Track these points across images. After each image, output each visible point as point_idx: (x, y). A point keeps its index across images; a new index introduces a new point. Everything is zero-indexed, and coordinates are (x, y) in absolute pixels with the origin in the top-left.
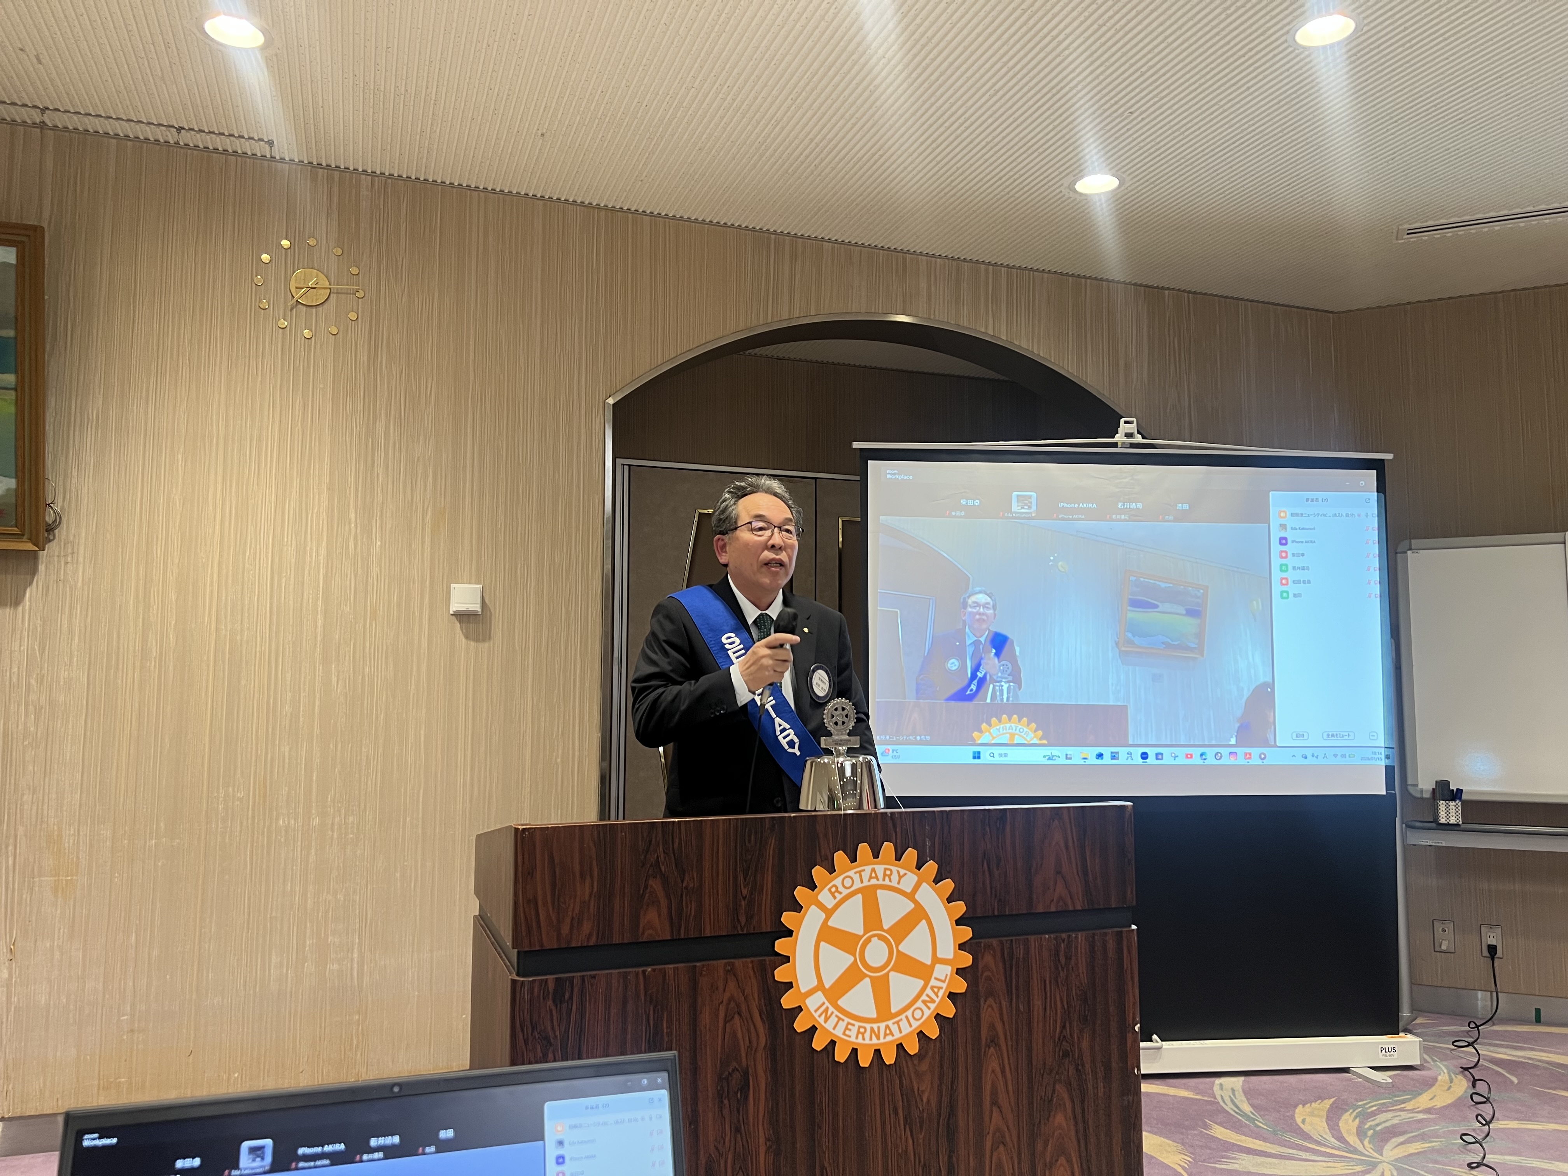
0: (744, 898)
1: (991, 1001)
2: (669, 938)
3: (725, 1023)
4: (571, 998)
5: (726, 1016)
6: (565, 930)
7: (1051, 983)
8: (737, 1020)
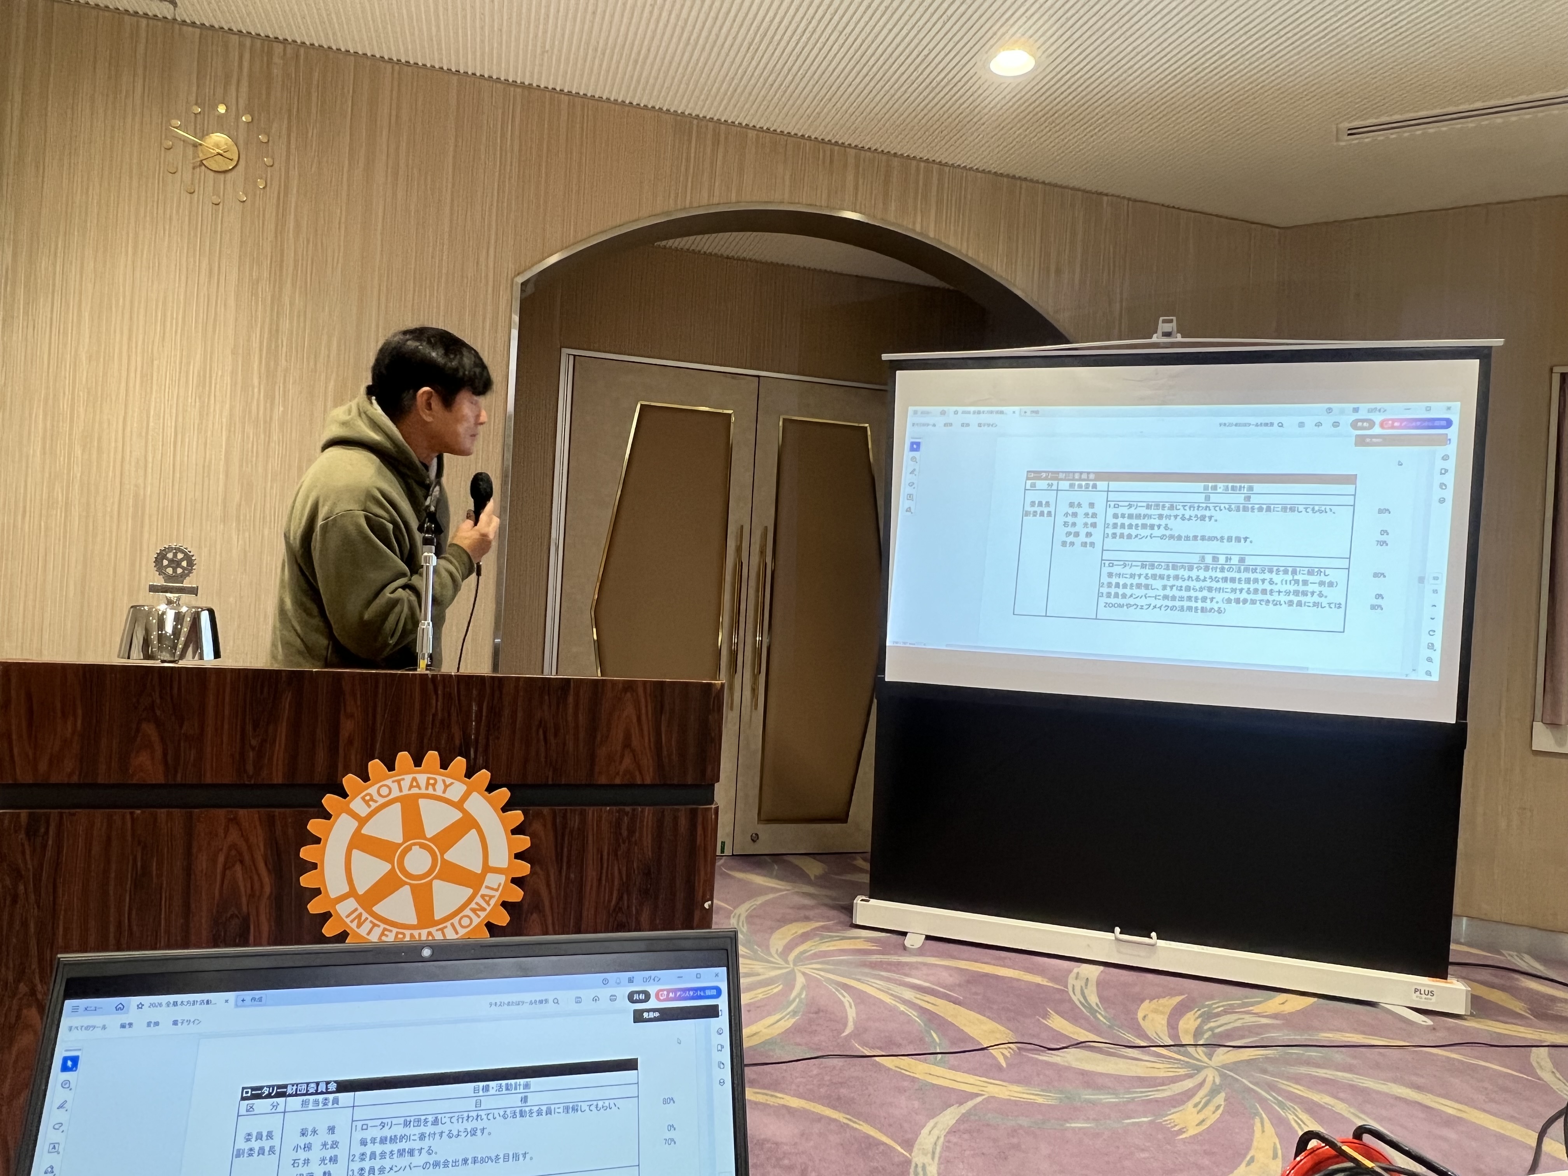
0: (253, 748)
2: (163, 782)
3: (225, 869)
4: (47, 832)
5: (225, 863)
6: (43, 766)
7: (608, 854)
8: (238, 867)
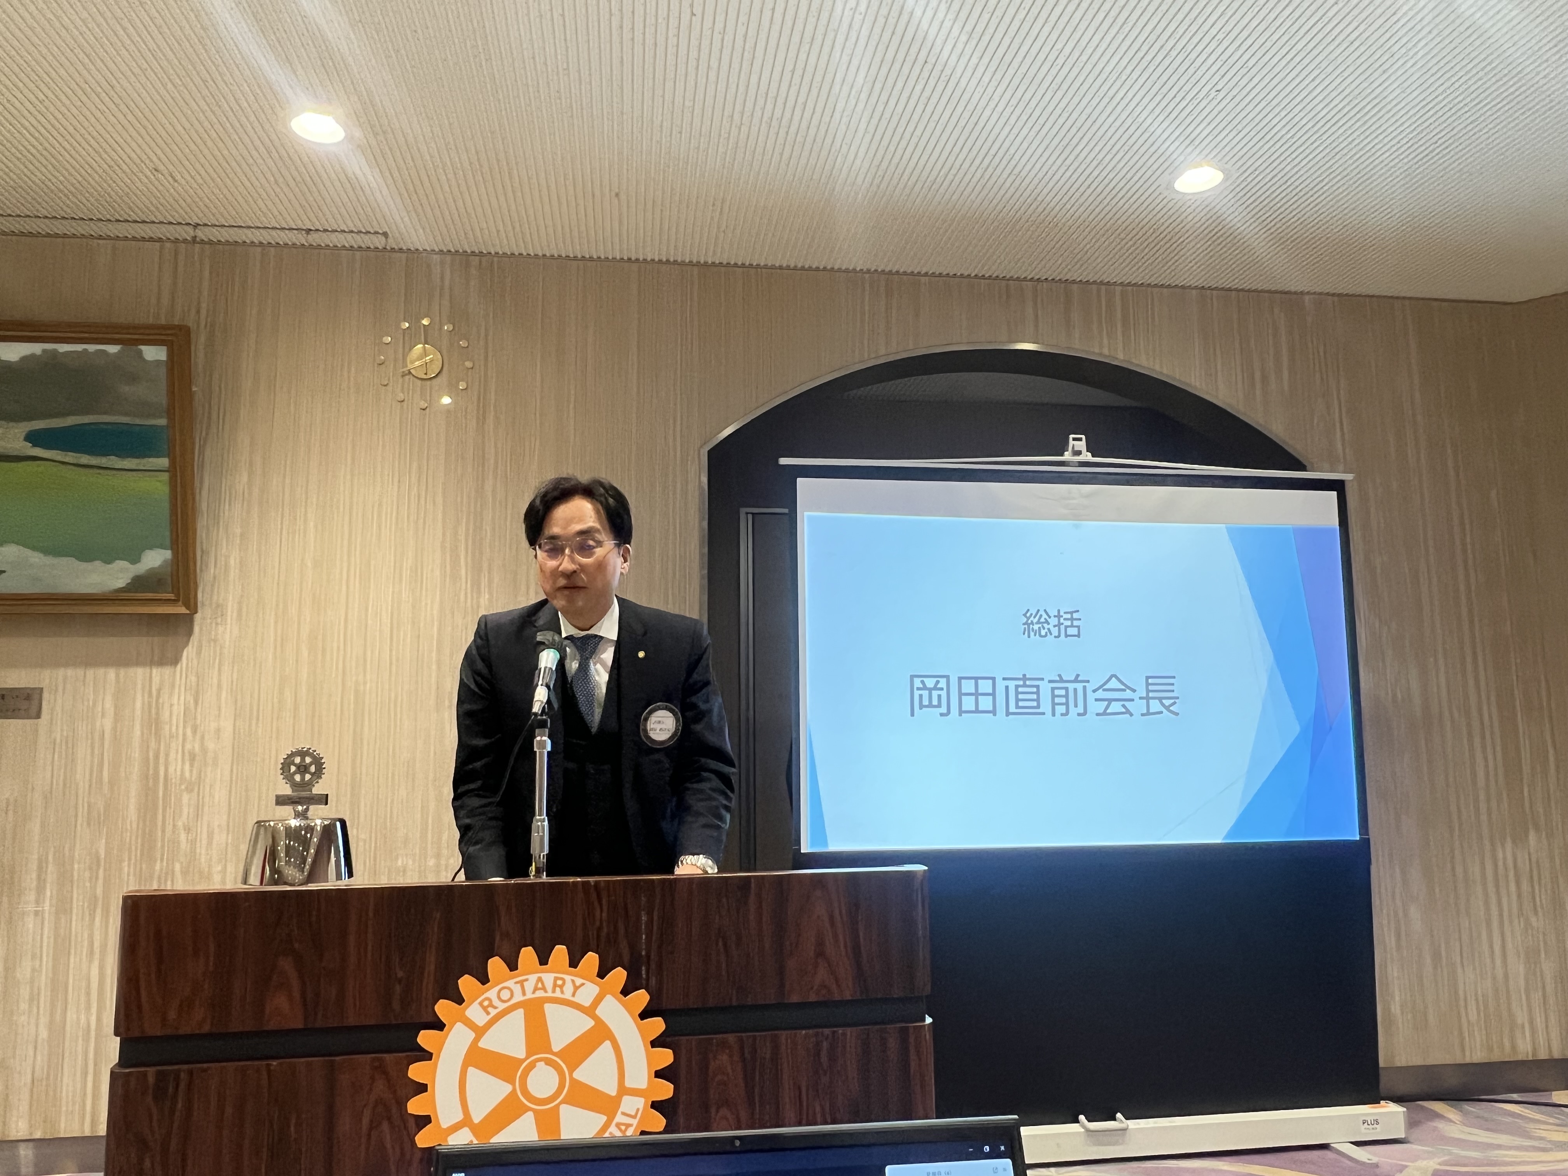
1: (724, 1111)
2: (301, 1026)
3: (371, 1129)
4: (176, 1093)
5: (371, 1121)
6: (172, 1015)
7: (807, 1090)
8: (385, 1126)
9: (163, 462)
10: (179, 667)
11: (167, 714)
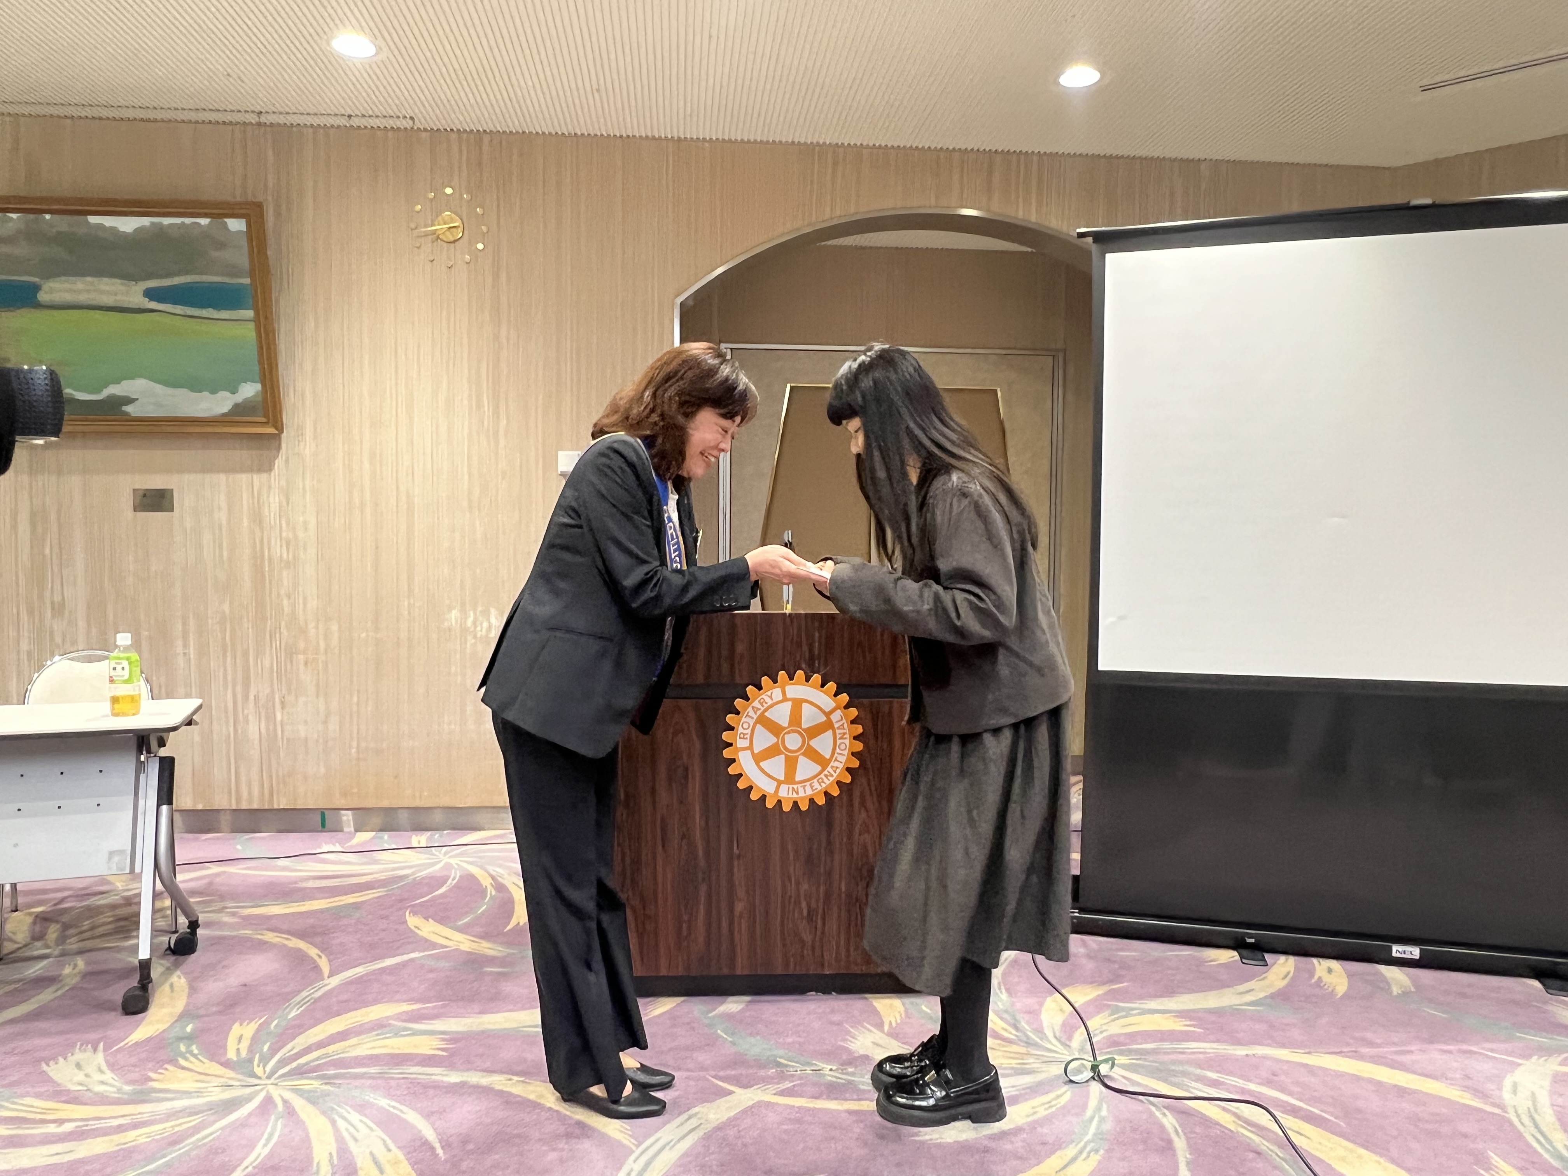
9: (250, 314)
10: (272, 474)
11: (266, 510)
